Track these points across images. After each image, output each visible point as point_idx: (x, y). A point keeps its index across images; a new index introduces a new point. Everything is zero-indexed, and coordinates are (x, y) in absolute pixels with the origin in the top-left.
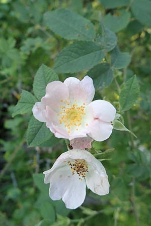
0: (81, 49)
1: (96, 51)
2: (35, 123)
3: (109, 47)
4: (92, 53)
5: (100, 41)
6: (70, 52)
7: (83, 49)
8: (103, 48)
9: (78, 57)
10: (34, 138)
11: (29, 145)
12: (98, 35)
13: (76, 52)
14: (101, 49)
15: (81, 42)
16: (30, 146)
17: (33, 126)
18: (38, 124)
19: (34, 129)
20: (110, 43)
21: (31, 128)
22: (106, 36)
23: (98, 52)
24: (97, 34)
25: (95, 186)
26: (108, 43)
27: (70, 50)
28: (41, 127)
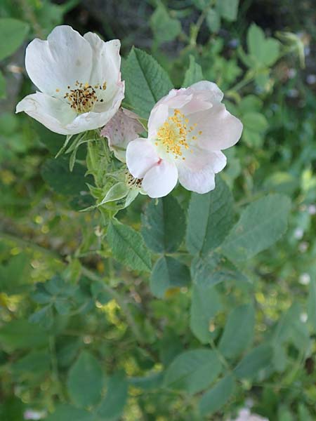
0: (220, 222)
1: (204, 242)
2: (161, 81)
3: (197, 266)
4: (204, 234)
5: (213, 257)
6: (224, 203)
7: (218, 224)
8: (200, 256)
9: (210, 211)
10: (140, 65)
11: (135, 51)
12: (224, 260)
13: (218, 212)
14: (201, 252)
15: (230, 228)
16: (132, 51)
17: (159, 76)
18: (156, 85)
19: (154, 76)
20: (201, 271)
21: (158, 70)
22: (214, 271)
23: (200, 245)
24: (226, 258)
25: (36, 104)
26: (203, 268)
27: (226, 204)
28: (150, 86)
